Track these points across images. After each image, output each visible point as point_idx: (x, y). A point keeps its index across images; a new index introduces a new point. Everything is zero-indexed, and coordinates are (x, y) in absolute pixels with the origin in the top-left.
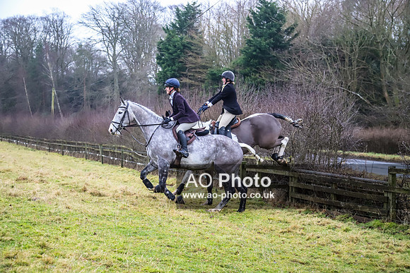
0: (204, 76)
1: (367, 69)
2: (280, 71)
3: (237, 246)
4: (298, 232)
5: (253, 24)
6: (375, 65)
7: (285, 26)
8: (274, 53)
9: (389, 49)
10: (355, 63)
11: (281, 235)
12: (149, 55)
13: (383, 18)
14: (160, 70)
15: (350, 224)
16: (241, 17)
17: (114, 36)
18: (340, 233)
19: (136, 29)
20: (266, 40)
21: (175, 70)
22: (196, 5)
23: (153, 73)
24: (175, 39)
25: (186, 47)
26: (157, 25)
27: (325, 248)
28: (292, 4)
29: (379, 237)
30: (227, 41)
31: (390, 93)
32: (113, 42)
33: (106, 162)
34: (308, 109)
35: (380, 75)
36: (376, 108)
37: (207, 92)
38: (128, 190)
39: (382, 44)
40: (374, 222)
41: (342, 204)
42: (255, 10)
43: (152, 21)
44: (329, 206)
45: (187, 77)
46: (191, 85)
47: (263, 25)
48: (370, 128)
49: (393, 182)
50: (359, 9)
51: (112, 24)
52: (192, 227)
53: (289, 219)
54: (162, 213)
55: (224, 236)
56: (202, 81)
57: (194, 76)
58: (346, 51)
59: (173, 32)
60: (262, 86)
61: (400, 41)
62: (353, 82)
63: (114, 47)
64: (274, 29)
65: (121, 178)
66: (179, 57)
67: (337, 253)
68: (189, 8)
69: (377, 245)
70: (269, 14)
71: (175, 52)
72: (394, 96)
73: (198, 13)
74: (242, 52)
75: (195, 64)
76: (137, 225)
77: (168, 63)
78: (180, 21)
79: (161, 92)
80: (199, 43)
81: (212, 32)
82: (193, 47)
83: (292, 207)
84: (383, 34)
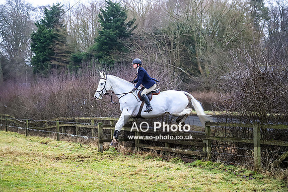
0: (68, 59)
1: (186, 50)
2: (125, 53)
3: (97, 188)
4: (143, 174)
5: (103, 20)
6: (191, 47)
7: (127, 21)
8: (119, 41)
9: (201, 36)
10: (177, 46)
11: (130, 177)
12: (24, 44)
13: (196, 13)
14: (34, 55)
15: (180, 165)
16: (94, 14)
18: (173, 172)
19: (14, 24)
20: (113, 31)
21: (45, 55)
22: (60, 6)
23: (29, 57)
24: (45, 32)
25: (53, 38)
26: (30, 21)
27: (163, 184)
28: (131, 5)
29: (200, 173)
30: (84, 32)
31: (203, 67)
35: (196, 54)
36: (194, 78)
37: (71, 71)
38: (12, 150)
39: (195, 32)
40: (197, 162)
41: (174, 150)
42: (104, 9)
43: (26, 18)
44: (165, 152)
45: (55, 60)
46: (59, 66)
47: (111, 20)
49: (208, 132)
50: (178, 7)
52: (62, 176)
53: (135, 164)
54: (38, 166)
55: (88, 182)
56: (67, 63)
57: (60, 59)
58: (171, 38)
59: (43, 26)
60: (112, 65)
61: (207, 30)
62: (177, 60)
64: (119, 23)
66: (49, 45)
67: (171, 187)
68: (54, 8)
69: (200, 179)
70: (115, 12)
71: (46, 41)
72: (206, 69)
73: (61, 12)
74: (96, 40)
75: (61, 50)
76: (19, 178)
77: (40, 50)
78: (48, 18)
79: (36, 72)
80: (64, 34)
81: (73, 26)
82: (59, 37)
83: (138, 155)
84: (196, 25)
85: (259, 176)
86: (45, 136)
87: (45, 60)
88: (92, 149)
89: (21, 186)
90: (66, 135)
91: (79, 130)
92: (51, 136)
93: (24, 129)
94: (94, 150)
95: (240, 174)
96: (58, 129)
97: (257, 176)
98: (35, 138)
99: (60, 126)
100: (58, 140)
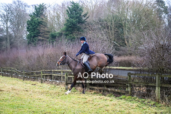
0: (48, 36)
1: (118, 31)
2: (82, 33)
3: (64, 110)
4: (91, 102)
5: (69, 13)
6: (121, 30)
7: (83, 14)
8: (78, 25)
9: (127, 23)
10: (113, 29)
11: (83, 104)
12: (23, 27)
13: (124, 9)
14: (29, 33)
15: (113, 98)
16: (64, 10)
17: (7, 18)
18: (108, 102)
19: (17, 15)
20: (75, 19)
21: (35, 34)
22: (44, 4)
23: (25, 35)
24: (35, 20)
25: (40, 23)
26: (26, 14)
27: (102, 109)
28: (86, 4)
29: (124, 103)
30: (58, 20)
31: (128, 41)
32: (6, 21)
33: (4, 76)
34: (93, 49)
35: (123, 34)
36: (122, 48)
37: (50, 43)
38: (15, 88)
39: (124, 21)
40: (123, 96)
41: (109, 89)
42: (70, 6)
43: (24, 12)
44: (104, 90)
45: (40, 36)
46: (43, 40)
47: (73, 13)
48: (120, 57)
49: (130, 79)
50: (114, 6)
51: (5, 13)
52: (44, 103)
53: (87, 97)
54: (30, 97)
55: (58, 106)
56: (48, 38)
57: (44, 36)
58: (109, 24)
59: (34, 16)
60: (74, 40)
61: (131, 19)
62: (112, 37)
63: (7, 24)
64: (78, 15)
65: (11, 82)
66: (37, 28)
67: (107, 110)
68: (41, 6)
69: (124, 106)
70: (76, 8)
71: (35, 25)
72: (129, 43)
73: (44, 8)
74: (65, 25)
75: (44, 30)
76: (19, 103)
77: (32, 30)
78: (37, 11)
79: (29, 43)
80: (46, 21)
81: (51, 16)
82: (43, 23)
83: (88, 92)
84: (124, 16)
85: (159, 105)
86: (34, 81)
87: (34, 36)
88: (62, 88)
89: (20, 108)
90: (46, 80)
91: (54, 77)
92: (38, 81)
93: (22, 77)
94: (62, 89)
95: (148, 104)
96: (42, 76)
97: (158, 105)
98: (28, 82)
99: (43, 75)
100: (42, 83)
